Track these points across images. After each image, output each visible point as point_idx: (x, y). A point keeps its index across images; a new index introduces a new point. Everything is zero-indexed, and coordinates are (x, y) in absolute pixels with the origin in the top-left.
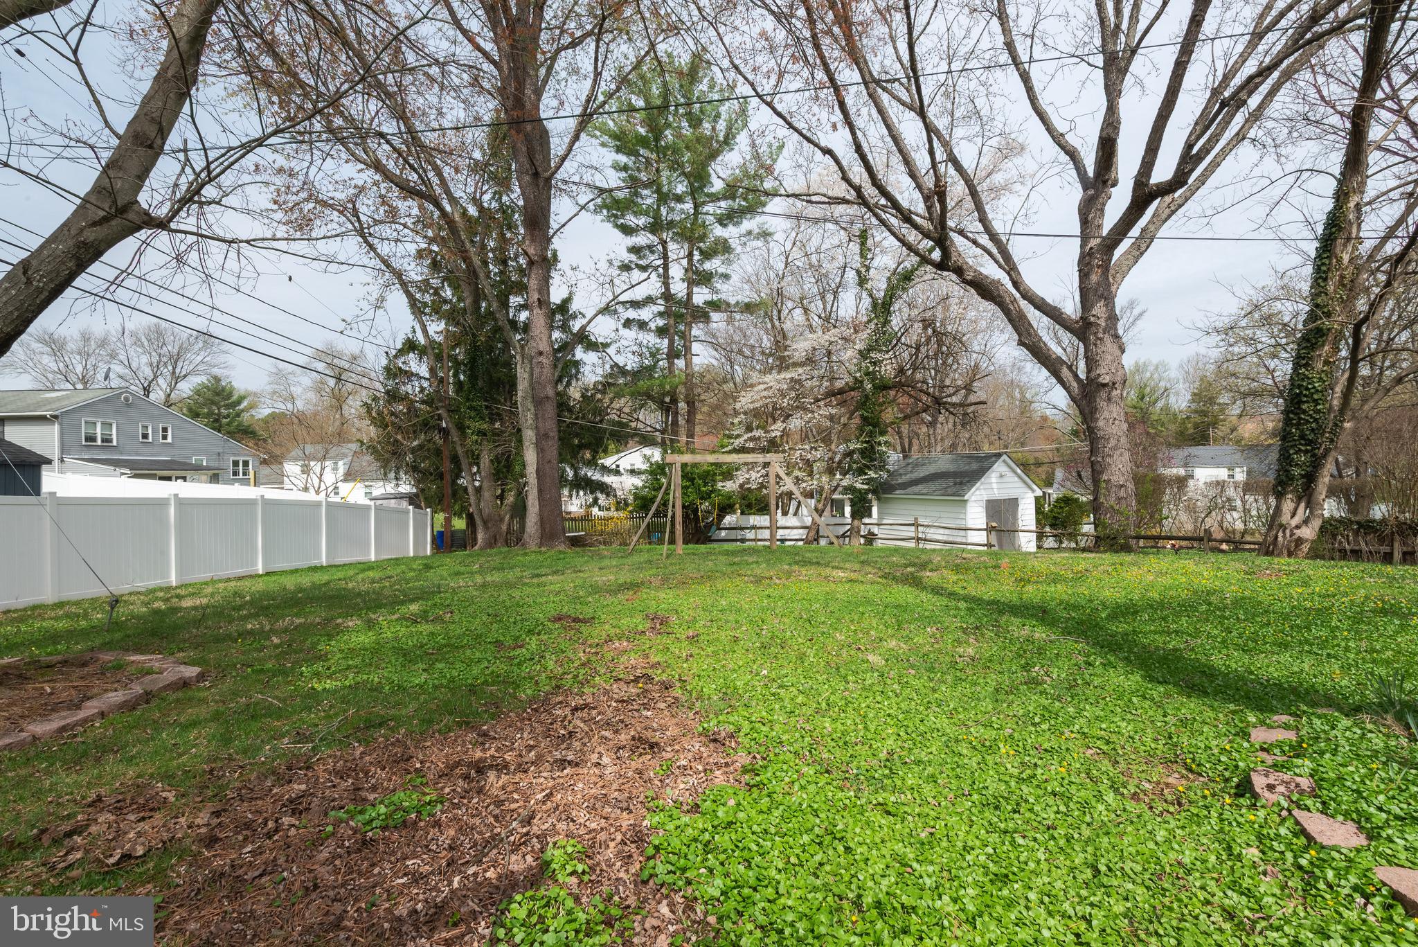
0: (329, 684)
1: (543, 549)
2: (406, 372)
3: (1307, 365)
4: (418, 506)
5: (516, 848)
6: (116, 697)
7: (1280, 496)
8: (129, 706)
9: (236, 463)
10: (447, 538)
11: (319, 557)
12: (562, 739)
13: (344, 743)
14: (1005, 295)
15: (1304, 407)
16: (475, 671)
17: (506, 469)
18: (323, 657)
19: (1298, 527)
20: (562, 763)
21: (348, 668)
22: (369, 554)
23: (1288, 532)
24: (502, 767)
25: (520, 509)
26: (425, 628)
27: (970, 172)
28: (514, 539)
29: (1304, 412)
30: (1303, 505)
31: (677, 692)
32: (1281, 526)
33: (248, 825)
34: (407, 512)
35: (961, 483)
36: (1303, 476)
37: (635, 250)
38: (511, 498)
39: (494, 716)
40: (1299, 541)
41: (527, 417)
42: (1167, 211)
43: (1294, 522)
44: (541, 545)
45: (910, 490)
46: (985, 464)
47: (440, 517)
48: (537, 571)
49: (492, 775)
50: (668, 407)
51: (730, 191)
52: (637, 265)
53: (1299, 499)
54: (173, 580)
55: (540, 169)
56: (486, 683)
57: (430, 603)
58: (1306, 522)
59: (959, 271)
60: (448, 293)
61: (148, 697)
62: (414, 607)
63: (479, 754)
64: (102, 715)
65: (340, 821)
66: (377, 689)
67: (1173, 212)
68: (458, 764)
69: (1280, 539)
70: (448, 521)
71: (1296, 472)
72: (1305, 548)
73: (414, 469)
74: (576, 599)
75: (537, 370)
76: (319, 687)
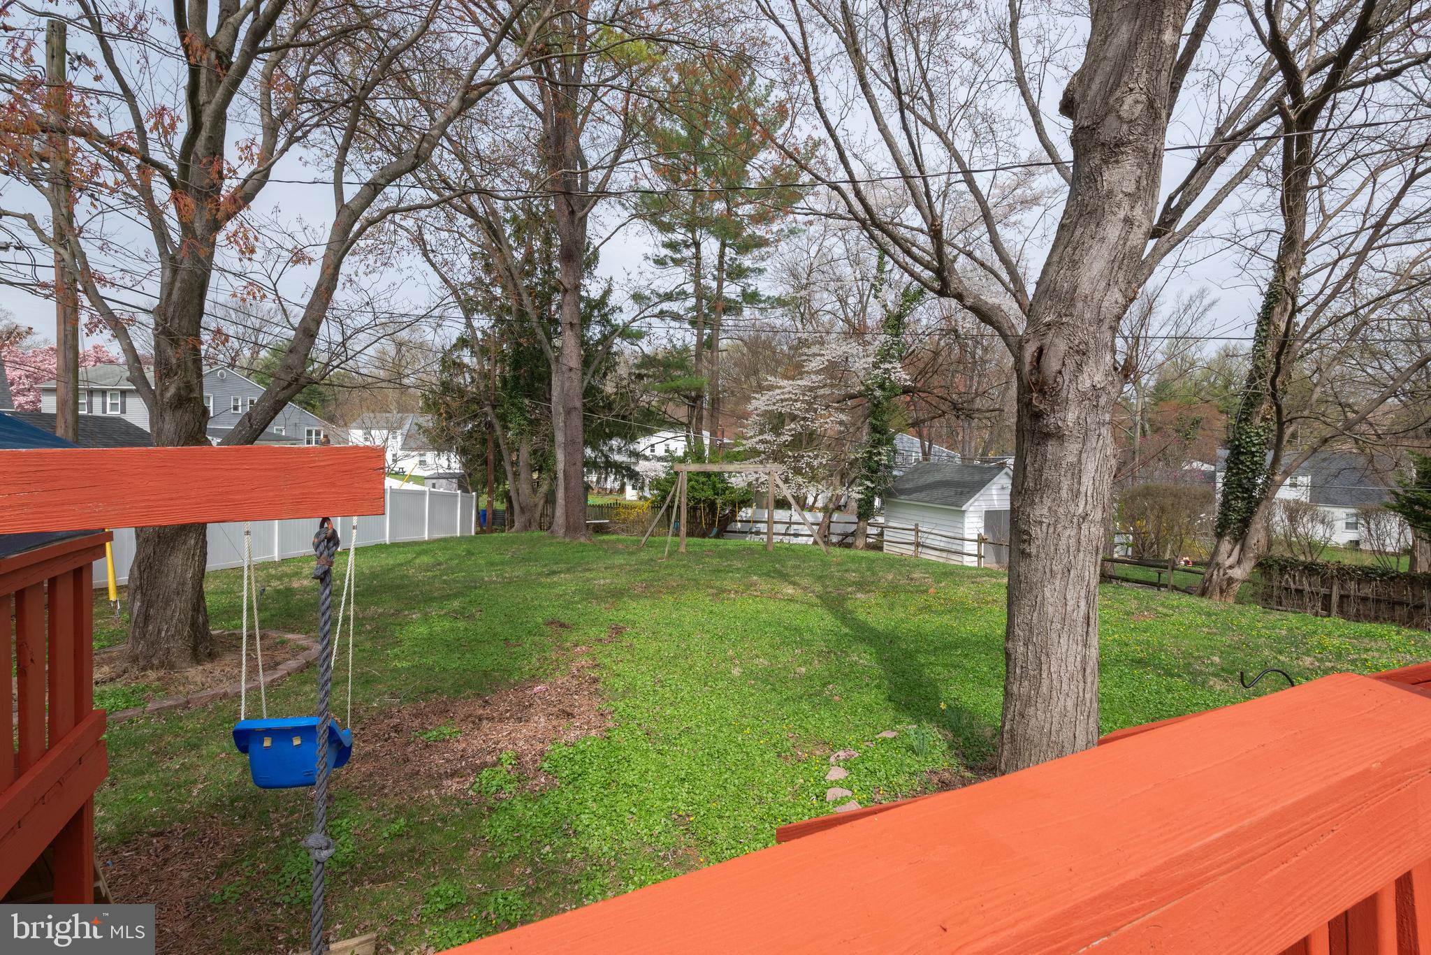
0: (405, 664)
1: (567, 540)
2: (459, 365)
3: (1246, 420)
4: (465, 490)
5: (489, 753)
6: (293, 664)
7: (1220, 536)
8: (301, 670)
9: (309, 432)
10: (489, 516)
11: (384, 536)
12: (526, 707)
13: (415, 700)
14: (1004, 321)
15: (1242, 458)
16: (489, 661)
17: (543, 462)
18: (398, 643)
19: (1231, 567)
20: (520, 720)
21: (415, 653)
22: (423, 533)
23: (1222, 572)
24: (491, 719)
25: (550, 499)
26: (461, 624)
27: (984, 193)
28: (545, 524)
29: (1242, 463)
30: (1238, 547)
31: (600, 686)
32: (1218, 564)
33: (376, 735)
34: (456, 495)
35: (961, 493)
36: (1240, 521)
37: (672, 246)
38: (544, 488)
39: (494, 692)
40: (1230, 581)
41: (559, 421)
42: (1167, 246)
43: (1228, 563)
44: (566, 535)
45: (914, 496)
46: (986, 477)
47: (484, 500)
48: (555, 568)
49: (485, 722)
50: (695, 401)
51: (765, 190)
52: (673, 260)
53: (1236, 540)
54: (276, 556)
55: (576, 208)
56: (493, 670)
57: (468, 599)
58: (1239, 562)
59: (959, 297)
60: (498, 291)
61: (308, 665)
62: (456, 604)
63: (481, 712)
64: (289, 674)
65: (416, 737)
66: (431, 669)
67: (1173, 247)
68: (470, 715)
69: (1215, 577)
70: (490, 503)
71: (1234, 516)
72: (1236, 587)
73: (463, 452)
74: (568, 605)
75: (567, 385)
76: (399, 665)
